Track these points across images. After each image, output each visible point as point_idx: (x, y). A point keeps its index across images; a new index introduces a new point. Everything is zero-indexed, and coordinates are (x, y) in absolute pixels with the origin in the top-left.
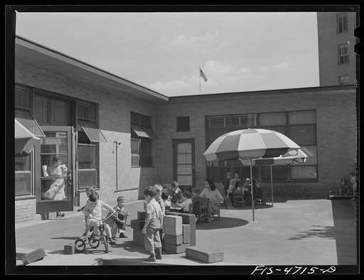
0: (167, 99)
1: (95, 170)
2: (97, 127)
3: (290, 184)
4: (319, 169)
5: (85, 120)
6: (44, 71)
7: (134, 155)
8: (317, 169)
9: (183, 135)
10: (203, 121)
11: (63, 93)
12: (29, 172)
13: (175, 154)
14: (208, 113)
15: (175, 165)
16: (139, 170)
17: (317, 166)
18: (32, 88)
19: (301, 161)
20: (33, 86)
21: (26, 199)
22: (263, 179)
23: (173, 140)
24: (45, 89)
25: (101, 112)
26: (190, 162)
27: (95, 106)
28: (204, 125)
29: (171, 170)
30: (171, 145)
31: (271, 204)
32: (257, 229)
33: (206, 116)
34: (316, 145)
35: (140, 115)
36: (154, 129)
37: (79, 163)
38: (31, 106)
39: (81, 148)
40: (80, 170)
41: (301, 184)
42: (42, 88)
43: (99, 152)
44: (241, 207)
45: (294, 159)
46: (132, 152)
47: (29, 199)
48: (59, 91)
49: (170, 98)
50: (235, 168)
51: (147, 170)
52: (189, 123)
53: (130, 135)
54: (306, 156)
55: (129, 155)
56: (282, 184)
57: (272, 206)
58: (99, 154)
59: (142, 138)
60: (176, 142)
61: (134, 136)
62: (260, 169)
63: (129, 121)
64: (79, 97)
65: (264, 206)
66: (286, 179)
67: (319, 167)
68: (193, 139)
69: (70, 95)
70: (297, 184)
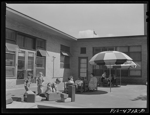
0: (77, 40)
1: (44, 68)
2: (45, 50)
3: (129, 78)
4: (142, 72)
5: (40, 47)
6: (22, 25)
7: (61, 63)
8: (141, 72)
9: (83, 55)
10: (92, 49)
11: (30, 34)
12: (14, 67)
13: (80, 63)
14: (94, 46)
15: (79, 68)
16: (63, 69)
17: (141, 70)
18: (17, 31)
19: (134, 67)
20: (17, 30)
21: (12, 79)
22: (117, 75)
23: (79, 57)
24: (22, 32)
25: (47, 44)
26: (86, 67)
27: (45, 41)
28: (92, 51)
29: (78, 70)
30: (78, 60)
31: (120, 86)
32: (111, 95)
33: (93, 48)
34: (141, 61)
35: (65, 46)
36: (71, 52)
37: (37, 65)
38: (16, 39)
39: (38, 58)
40: (37, 68)
41: (134, 78)
42: (21, 32)
43: (46, 61)
44: (106, 86)
45: (130, 66)
46: (61, 62)
47: (13, 79)
48: (28, 34)
49: (78, 39)
50: (105, 70)
51: (67, 69)
52: (86, 50)
53: (60, 54)
54: (136, 65)
55: (59, 63)
56: (126, 77)
57: (120, 87)
58: (46, 62)
59: (66, 56)
60: (80, 58)
61: (62, 55)
62: (116, 71)
63: (60, 48)
64: (38, 37)
65: (117, 86)
66: (127, 76)
67: (142, 71)
68: (88, 57)
69: (33, 35)
70: (132, 78)
